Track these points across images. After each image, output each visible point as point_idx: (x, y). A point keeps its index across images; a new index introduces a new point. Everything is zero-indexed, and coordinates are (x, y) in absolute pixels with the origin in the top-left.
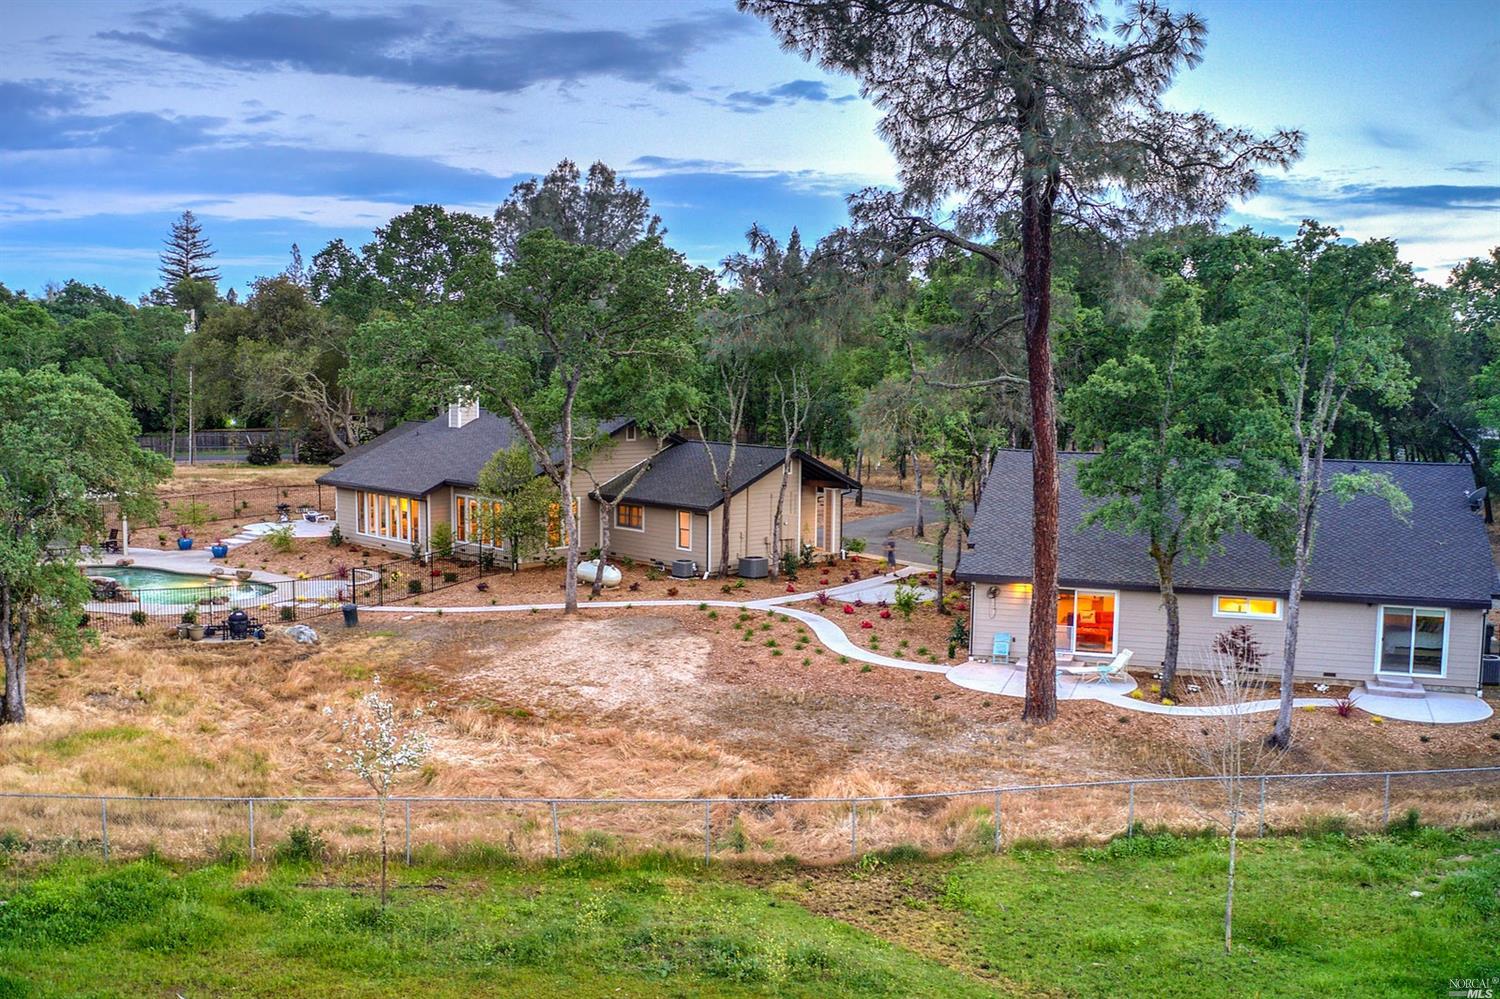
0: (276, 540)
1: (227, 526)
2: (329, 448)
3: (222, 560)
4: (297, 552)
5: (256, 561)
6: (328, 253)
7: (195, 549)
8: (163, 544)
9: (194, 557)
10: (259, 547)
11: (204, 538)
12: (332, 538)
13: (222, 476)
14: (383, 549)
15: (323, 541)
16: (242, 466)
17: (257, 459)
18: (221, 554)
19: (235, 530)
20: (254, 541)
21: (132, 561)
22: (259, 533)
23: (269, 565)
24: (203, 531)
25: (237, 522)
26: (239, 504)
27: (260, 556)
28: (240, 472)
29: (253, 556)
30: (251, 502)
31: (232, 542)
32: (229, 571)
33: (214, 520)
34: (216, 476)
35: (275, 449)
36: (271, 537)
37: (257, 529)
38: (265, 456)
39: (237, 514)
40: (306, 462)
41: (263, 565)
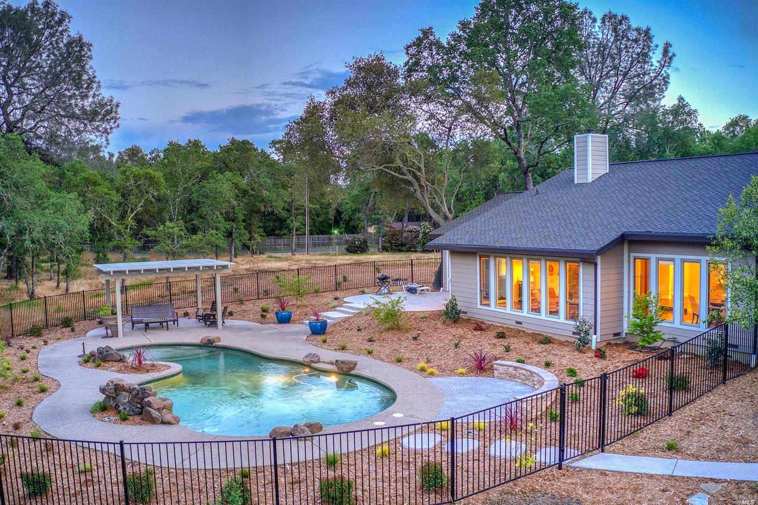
0: (382, 315)
1: (328, 298)
2: (404, 240)
3: (320, 338)
4: (407, 331)
5: (358, 340)
6: (418, 43)
7: (294, 322)
8: (263, 316)
9: (290, 333)
10: (361, 322)
11: (304, 310)
12: (446, 313)
13: (327, 260)
14: (519, 327)
15: (435, 315)
16: (342, 254)
17: (353, 249)
18: (319, 329)
19: (335, 303)
20: (355, 315)
21: (219, 339)
22: (362, 306)
23: (375, 347)
24: (305, 302)
25: (338, 294)
26: (340, 278)
27: (363, 333)
28: (341, 257)
29: (355, 332)
30: (350, 277)
31: (332, 316)
32: (328, 355)
33: (317, 292)
34: (323, 260)
35: (365, 242)
36: (378, 311)
37: (359, 302)
38: (358, 247)
39: (338, 287)
40: (387, 251)
41: (368, 346)
